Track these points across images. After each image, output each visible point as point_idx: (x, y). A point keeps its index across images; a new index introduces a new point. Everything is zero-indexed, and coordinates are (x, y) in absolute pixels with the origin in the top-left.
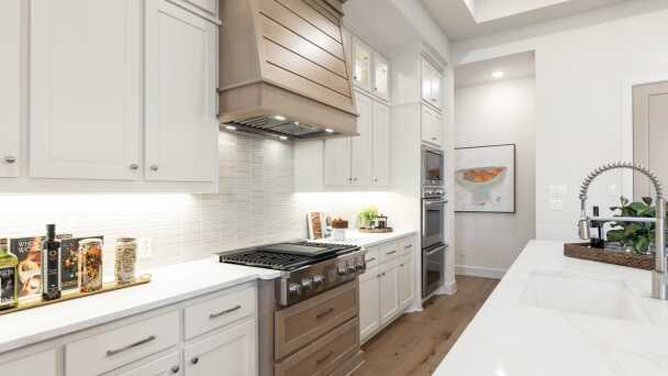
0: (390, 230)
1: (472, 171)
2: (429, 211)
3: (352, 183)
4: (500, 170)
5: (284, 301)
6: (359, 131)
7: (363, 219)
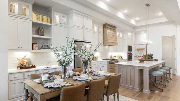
1: (139, 49)
3: (117, 51)
4: (144, 49)
5: (110, 63)
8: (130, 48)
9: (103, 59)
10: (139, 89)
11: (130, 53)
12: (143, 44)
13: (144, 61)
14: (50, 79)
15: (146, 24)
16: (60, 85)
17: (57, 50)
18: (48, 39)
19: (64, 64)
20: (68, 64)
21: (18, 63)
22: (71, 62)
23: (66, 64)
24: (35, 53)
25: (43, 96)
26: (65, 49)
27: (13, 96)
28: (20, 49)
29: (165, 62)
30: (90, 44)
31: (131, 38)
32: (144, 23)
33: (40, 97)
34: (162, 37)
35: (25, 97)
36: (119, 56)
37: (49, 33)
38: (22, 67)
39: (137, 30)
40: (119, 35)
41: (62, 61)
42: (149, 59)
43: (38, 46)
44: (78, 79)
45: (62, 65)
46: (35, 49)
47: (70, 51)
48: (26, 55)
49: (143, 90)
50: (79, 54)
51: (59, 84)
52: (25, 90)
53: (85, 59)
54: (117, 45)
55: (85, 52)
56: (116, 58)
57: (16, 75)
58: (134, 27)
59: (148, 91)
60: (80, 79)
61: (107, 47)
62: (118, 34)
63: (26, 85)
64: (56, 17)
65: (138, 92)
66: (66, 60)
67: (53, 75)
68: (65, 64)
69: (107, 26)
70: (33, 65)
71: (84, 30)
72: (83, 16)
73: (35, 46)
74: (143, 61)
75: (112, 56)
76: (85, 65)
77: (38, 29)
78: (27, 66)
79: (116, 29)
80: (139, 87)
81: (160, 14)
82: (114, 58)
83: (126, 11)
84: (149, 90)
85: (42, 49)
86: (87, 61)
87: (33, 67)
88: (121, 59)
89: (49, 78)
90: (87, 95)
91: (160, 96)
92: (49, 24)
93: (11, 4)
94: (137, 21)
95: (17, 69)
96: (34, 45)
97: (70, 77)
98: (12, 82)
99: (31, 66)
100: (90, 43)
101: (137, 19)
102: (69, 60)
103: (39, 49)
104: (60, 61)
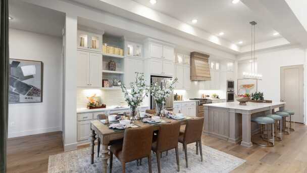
0: (219, 98)
3: (211, 88)
5: (199, 104)
7: (213, 96)
8: (231, 85)
9: (190, 99)
10: (236, 141)
11: (231, 91)
12: (245, 79)
13: (247, 103)
14: (117, 120)
15: (250, 50)
16: (125, 126)
18: (120, 75)
19: (133, 103)
21: (87, 102)
23: (135, 104)
24: (106, 90)
25: (106, 136)
27: (81, 138)
28: (89, 86)
29: (283, 104)
30: (171, 80)
31: (232, 70)
32: (248, 49)
33: (104, 137)
34: (281, 67)
35: (91, 138)
36: (215, 96)
37: (121, 68)
38: (91, 106)
39: (242, 58)
40: (215, 66)
41: (131, 100)
42: (257, 99)
43: (109, 83)
44: (148, 121)
45: (131, 105)
46: (106, 86)
48: (96, 93)
49: (242, 142)
52: (91, 131)
53: (158, 97)
54: (210, 80)
56: (209, 98)
57: (85, 115)
58: (237, 55)
59: (248, 144)
60: (150, 122)
61: (196, 83)
62: (212, 64)
63: (92, 125)
64: (129, 48)
65: (233, 145)
69: (195, 56)
70: (103, 105)
71: (164, 62)
72: (161, 44)
73: (106, 83)
74: (244, 102)
75: (203, 95)
76: (159, 106)
77: (109, 64)
78: (97, 105)
79: (209, 58)
80: (236, 138)
81: (276, 34)
82: (207, 98)
83: (222, 34)
84: (251, 143)
85: (113, 87)
86: (161, 101)
87: (104, 106)
88: (217, 99)
89: (117, 118)
90: (156, 142)
91: (266, 152)
92: (121, 56)
93: (80, 37)
94: (241, 46)
95: (86, 108)
96: (104, 81)
97: (139, 119)
98: (81, 123)
99: (101, 106)
100: (171, 77)
101: (241, 43)
103: (110, 86)
104: (128, 100)
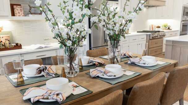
0: (171, 30)
2: (183, 26)
5: (151, 38)
6: (166, 5)
7: (164, 27)
9: (138, 32)
14: (41, 75)
16: (60, 96)
17: (49, 10)
19: (69, 43)
20: (77, 42)
22: (84, 37)
23: (74, 43)
24: (19, 22)
26: (69, 8)
41: (65, 36)
43: (23, 9)
44: (100, 75)
45: (65, 46)
46: (18, 14)
47: (81, 13)
48: (2, 26)
50: (100, 21)
51: (58, 95)
53: (113, 30)
55: (114, 16)
56: (161, 30)
60: (105, 77)
66: (72, 34)
67: (48, 66)
68: (71, 42)
70: (17, 44)
73: (17, 9)
75: (152, 26)
76: (114, 45)
78: (7, 45)
82: (157, 29)
86: (118, 35)
88: (169, 31)
89: (40, 71)
96: (15, 7)
97: (82, 68)
99: (15, 46)
102: (79, 33)
103: (26, 14)
104: (59, 36)
